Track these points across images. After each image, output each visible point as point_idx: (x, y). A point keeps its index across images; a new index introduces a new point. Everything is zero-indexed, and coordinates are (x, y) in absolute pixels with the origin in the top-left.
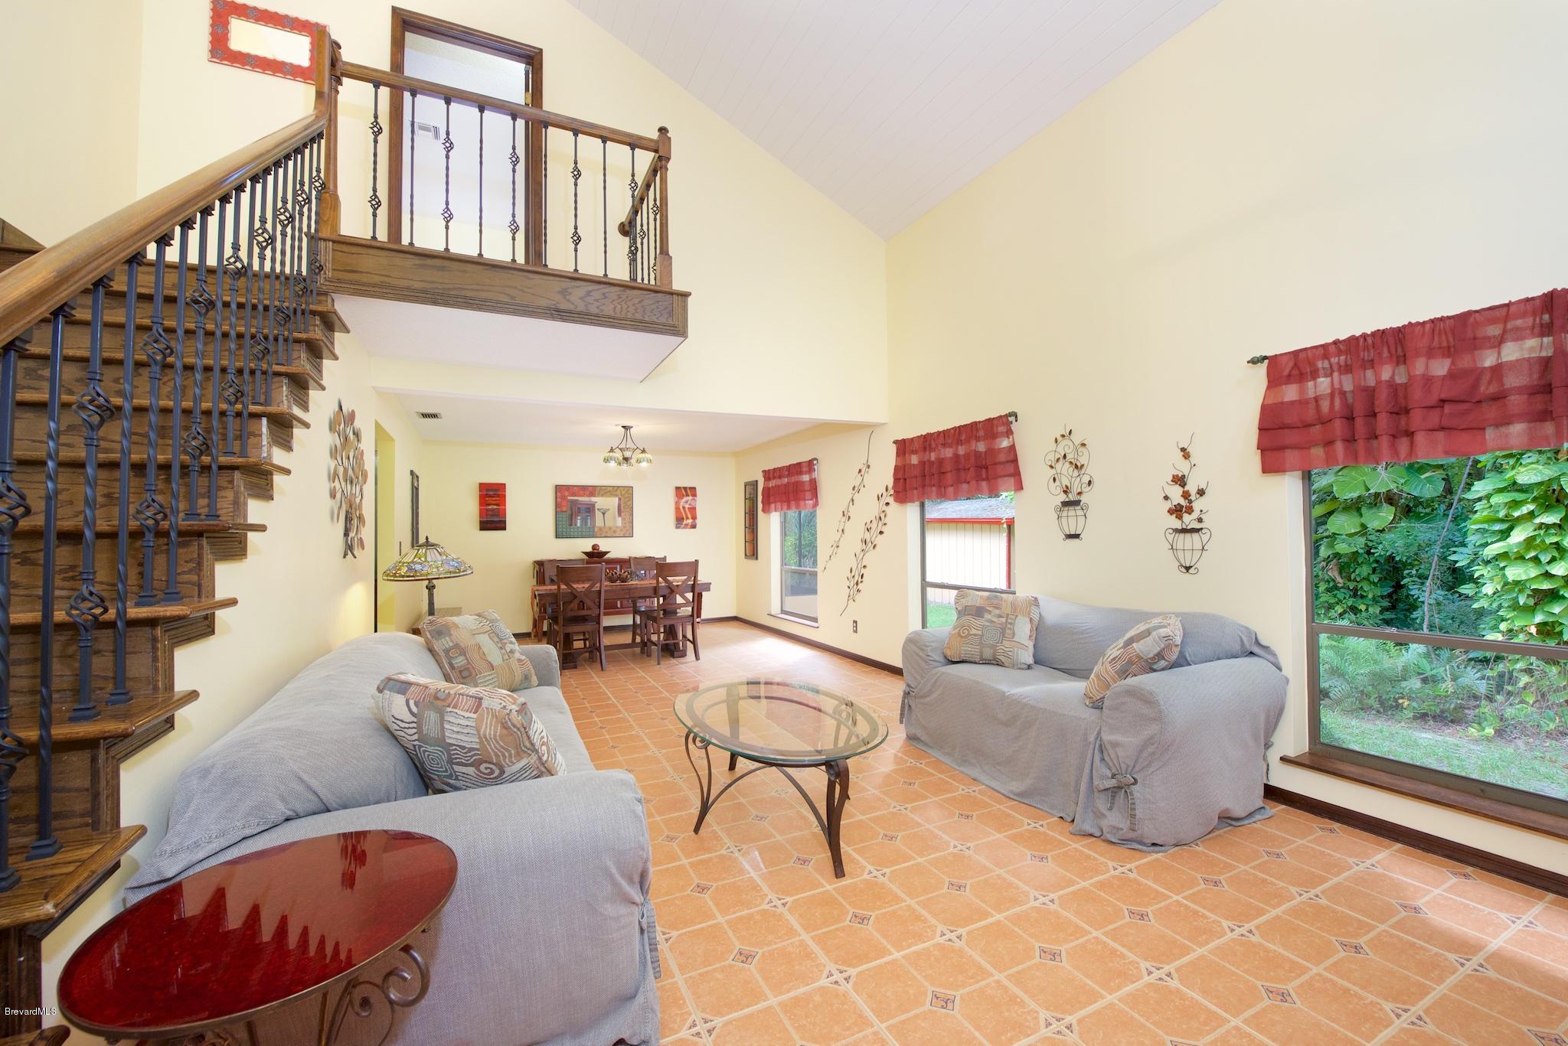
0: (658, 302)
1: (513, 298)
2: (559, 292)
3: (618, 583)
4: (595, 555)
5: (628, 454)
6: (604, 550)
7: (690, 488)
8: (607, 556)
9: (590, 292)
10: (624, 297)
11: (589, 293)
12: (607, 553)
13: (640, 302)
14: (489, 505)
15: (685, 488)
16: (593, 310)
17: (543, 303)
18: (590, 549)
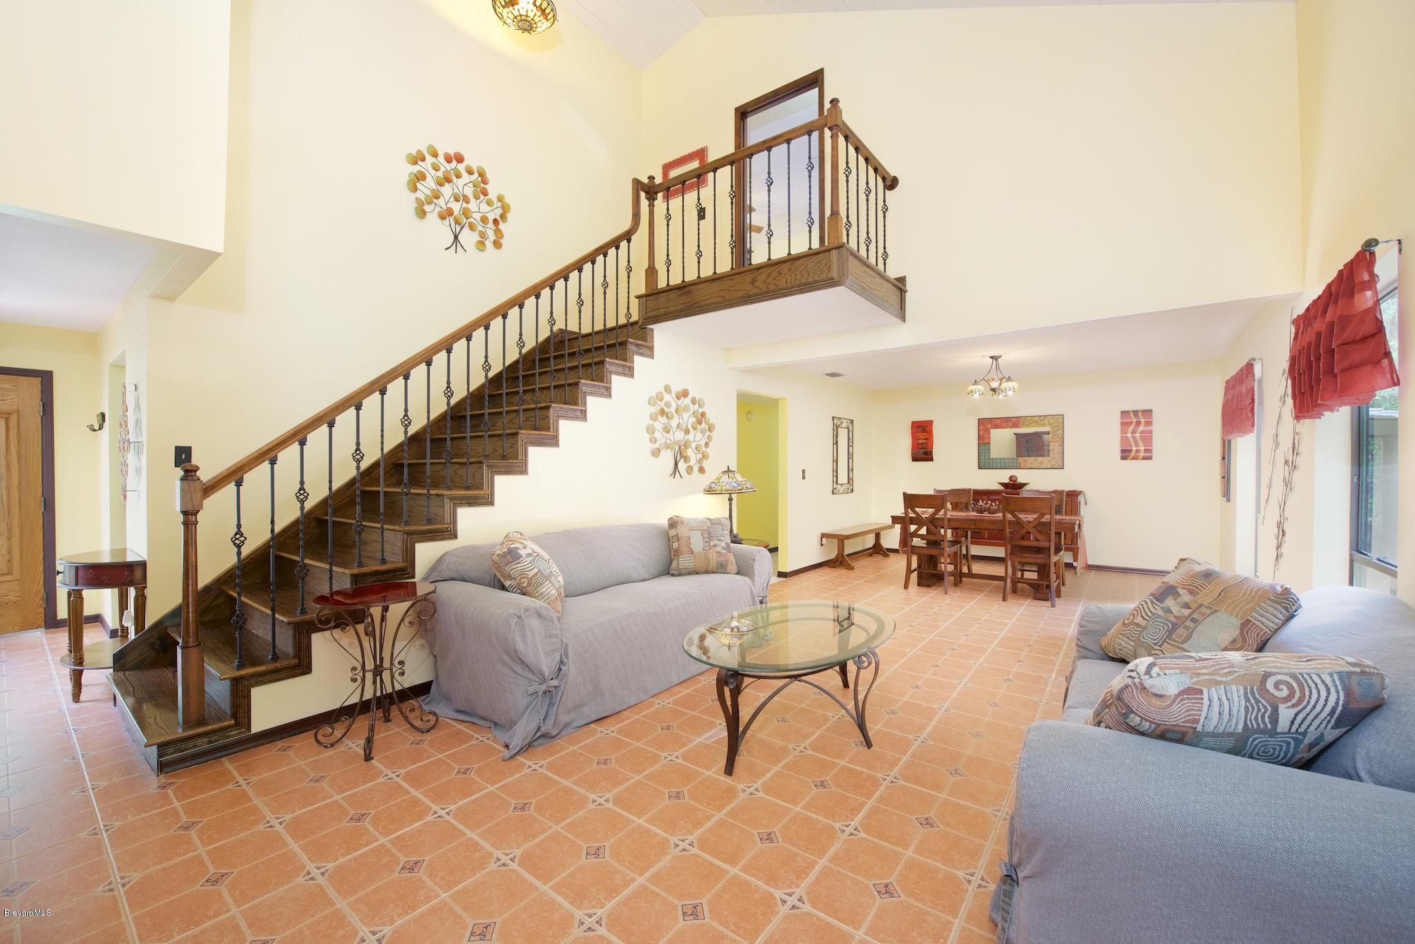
0: (819, 262)
1: (723, 297)
2: (750, 283)
3: (986, 514)
4: (1014, 486)
5: (995, 385)
6: (1023, 482)
7: (1143, 411)
8: (1026, 488)
9: (770, 274)
10: (793, 269)
11: (769, 276)
12: (1027, 484)
13: (805, 268)
14: (919, 439)
15: (1135, 412)
16: (772, 287)
17: (740, 294)
18: (1007, 481)
